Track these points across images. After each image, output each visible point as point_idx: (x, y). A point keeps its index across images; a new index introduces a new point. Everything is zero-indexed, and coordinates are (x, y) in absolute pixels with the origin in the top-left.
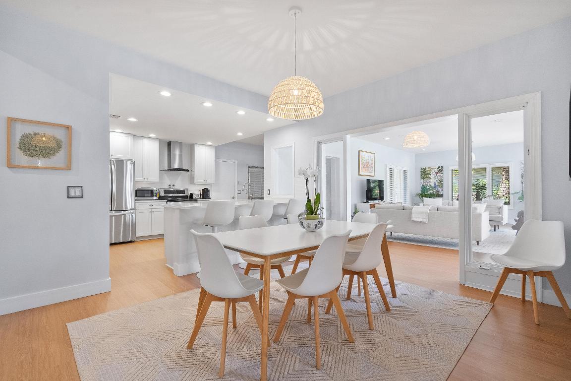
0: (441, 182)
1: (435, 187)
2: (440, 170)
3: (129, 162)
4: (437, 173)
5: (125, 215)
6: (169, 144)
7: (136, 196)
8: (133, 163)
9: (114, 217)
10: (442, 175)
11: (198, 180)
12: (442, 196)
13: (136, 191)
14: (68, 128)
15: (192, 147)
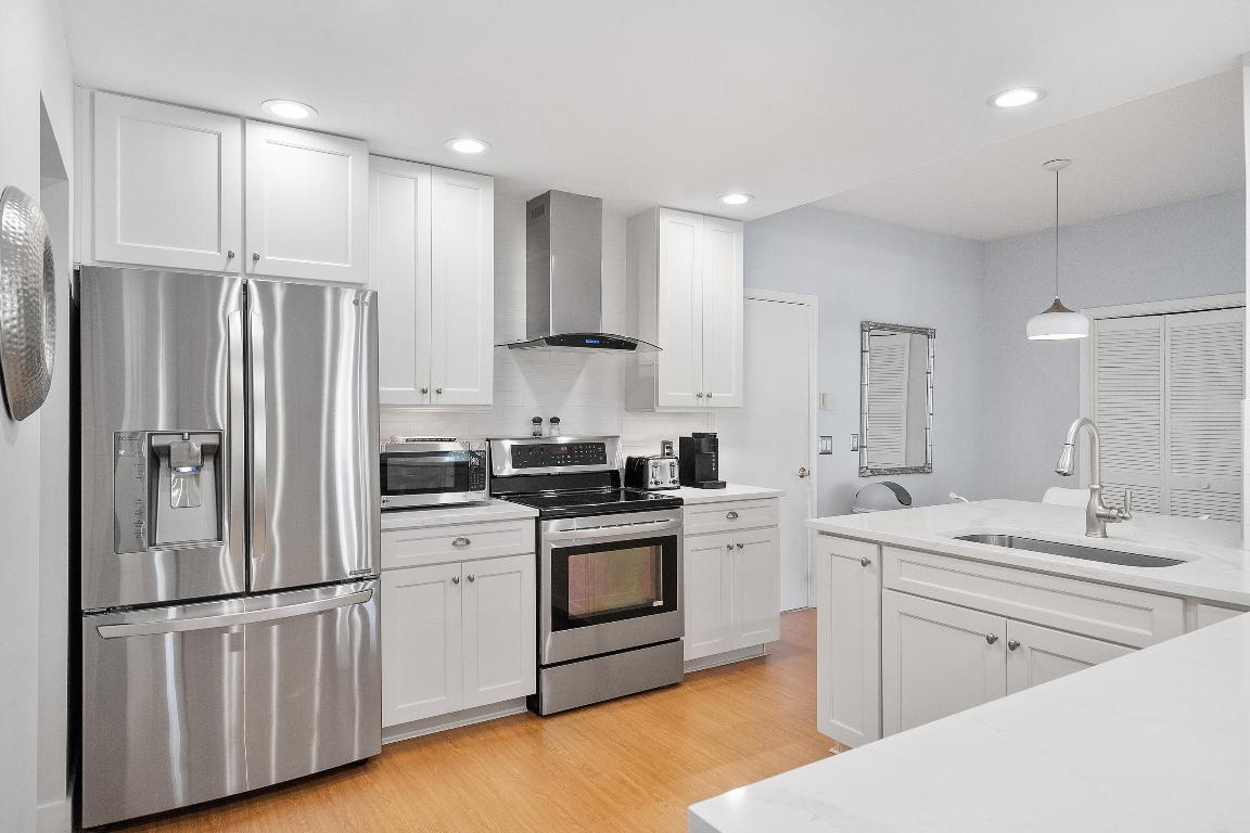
3: (348, 297)
5: (330, 614)
6: (538, 209)
7: (385, 491)
8: (370, 305)
9: (275, 629)
11: (670, 392)
13: (384, 458)
15: (641, 228)
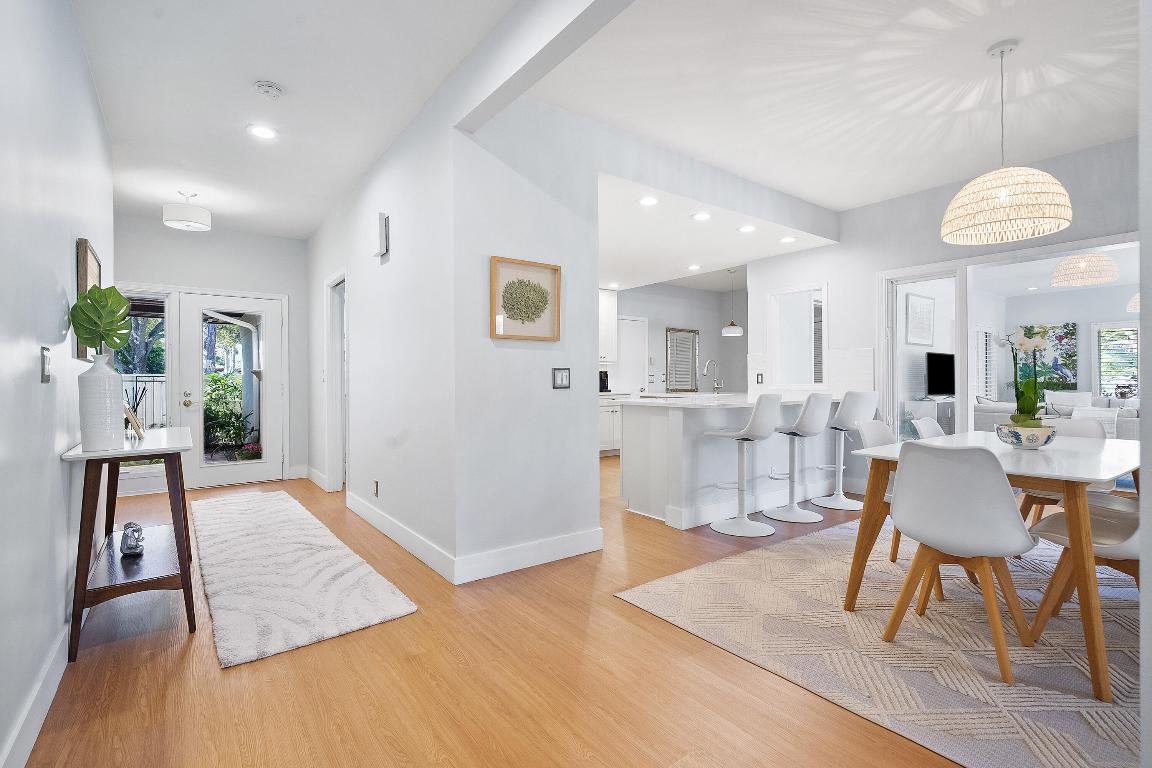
0: (1071, 356)
1: (1056, 366)
2: (1070, 331)
4: (1060, 338)
10: (1073, 341)
12: (1073, 387)
14: (556, 270)
